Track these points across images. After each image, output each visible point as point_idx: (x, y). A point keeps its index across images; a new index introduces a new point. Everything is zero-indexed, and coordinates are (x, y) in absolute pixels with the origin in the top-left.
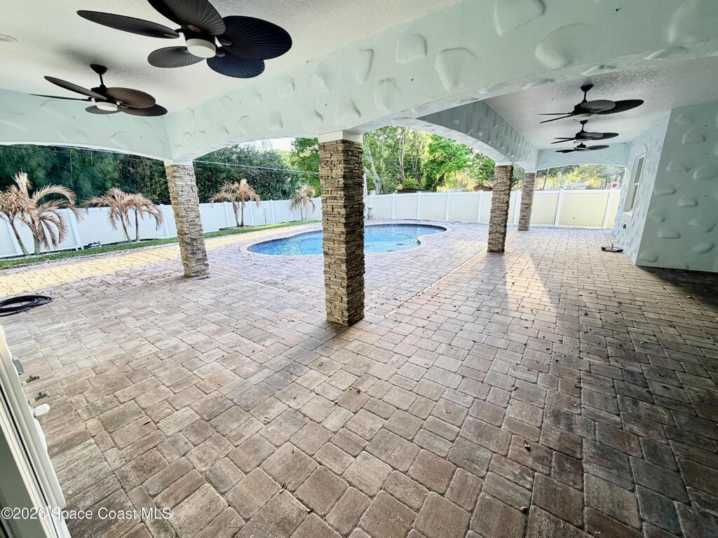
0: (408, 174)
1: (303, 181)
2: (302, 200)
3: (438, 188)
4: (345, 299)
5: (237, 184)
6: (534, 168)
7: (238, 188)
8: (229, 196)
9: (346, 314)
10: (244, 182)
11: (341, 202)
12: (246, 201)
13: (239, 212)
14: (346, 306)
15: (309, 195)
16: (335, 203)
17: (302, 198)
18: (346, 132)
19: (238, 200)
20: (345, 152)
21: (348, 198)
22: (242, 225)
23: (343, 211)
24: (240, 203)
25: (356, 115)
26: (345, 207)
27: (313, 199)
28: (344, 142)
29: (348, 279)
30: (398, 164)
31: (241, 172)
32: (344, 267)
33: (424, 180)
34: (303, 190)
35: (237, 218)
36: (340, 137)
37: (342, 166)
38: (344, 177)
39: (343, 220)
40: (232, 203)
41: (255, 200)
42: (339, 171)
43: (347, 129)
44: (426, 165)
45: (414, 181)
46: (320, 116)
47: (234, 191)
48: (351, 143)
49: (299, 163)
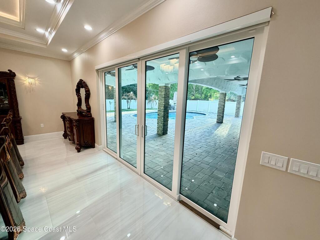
0: (197, 92)
1: (153, 94)
2: (152, 101)
3: (209, 99)
4: (162, 127)
5: (129, 94)
6: (241, 94)
7: (129, 95)
8: (126, 97)
9: (162, 131)
10: (132, 93)
11: (163, 101)
12: (132, 99)
13: (129, 104)
14: (162, 129)
15: (155, 99)
16: (162, 101)
17: (152, 100)
18: (166, 84)
19: (129, 99)
20: (165, 89)
21: (165, 100)
22: (129, 108)
23: (164, 103)
24: (129, 100)
25: (168, 80)
26: (164, 102)
27: (156, 100)
28: (165, 86)
29: (164, 121)
30: (193, 88)
31: (130, 89)
32: (163, 118)
33: (203, 96)
34: (153, 97)
35: (128, 105)
36: (164, 85)
37: (164, 92)
38: (164, 95)
39: (163, 106)
40: (126, 100)
41: (135, 99)
42: (163, 93)
43: (166, 83)
44: (204, 89)
45: (199, 96)
46: (160, 79)
47: (128, 96)
48: (167, 87)
49: (152, 86)
